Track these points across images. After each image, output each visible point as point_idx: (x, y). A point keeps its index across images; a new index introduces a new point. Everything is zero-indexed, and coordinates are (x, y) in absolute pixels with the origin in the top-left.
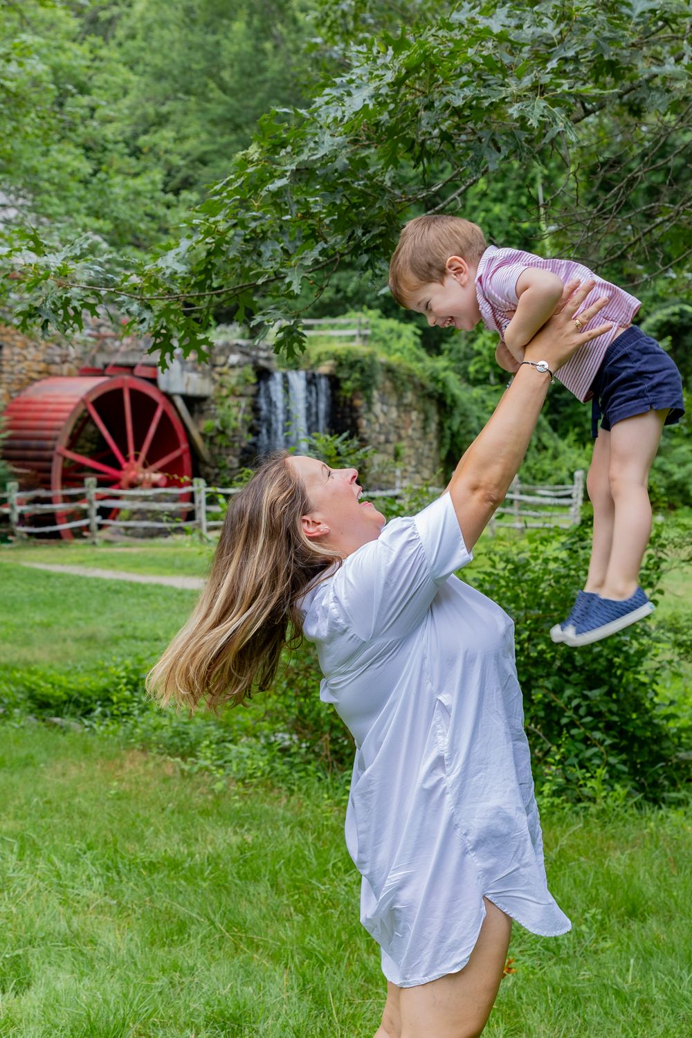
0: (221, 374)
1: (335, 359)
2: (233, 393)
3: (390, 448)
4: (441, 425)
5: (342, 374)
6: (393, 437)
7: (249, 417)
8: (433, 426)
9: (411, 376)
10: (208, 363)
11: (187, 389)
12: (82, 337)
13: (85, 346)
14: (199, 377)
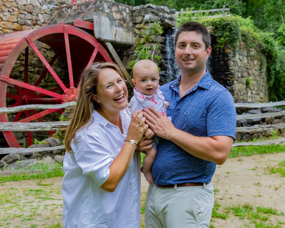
0: (139, 29)
1: (213, 25)
3: (244, 80)
4: (268, 70)
5: (218, 34)
6: (245, 74)
8: (264, 70)
9: (254, 39)
10: (131, 21)
11: (115, 38)
12: (48, 9)
13: (51, 15)
14: (124, 30)
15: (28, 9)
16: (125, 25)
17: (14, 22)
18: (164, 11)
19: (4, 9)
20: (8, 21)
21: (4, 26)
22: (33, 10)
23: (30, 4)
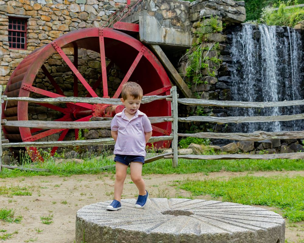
7: (218, 60)
10: (187, 20)
11: (165, 40)
12: (106, 16)
13: (109, 22)
14: (177, 31)
15: (81, 16)
16: (178, 24)
17: (65, 31)
18: (226, 3)
19: (54, 17)
20: (58, 30)
21: (53, 36)
22: (88, 18)
23: (84, 11)
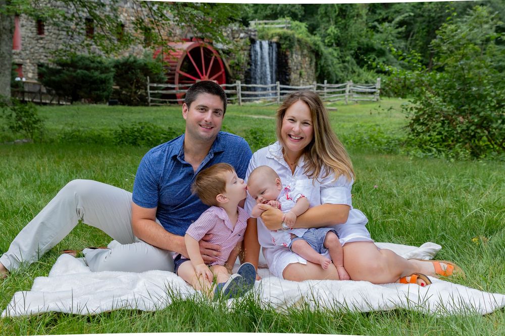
0: (237, 41)
1: (279, 36)
2: (242, 49)
3: (298, 72)
4: (316, 64)
5: (282, 42)
6: (299, 68)
7: (248, 59)
8: (313, 64)
9: (306, 43)
10: (232, 36)
